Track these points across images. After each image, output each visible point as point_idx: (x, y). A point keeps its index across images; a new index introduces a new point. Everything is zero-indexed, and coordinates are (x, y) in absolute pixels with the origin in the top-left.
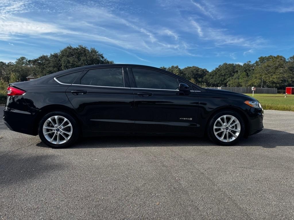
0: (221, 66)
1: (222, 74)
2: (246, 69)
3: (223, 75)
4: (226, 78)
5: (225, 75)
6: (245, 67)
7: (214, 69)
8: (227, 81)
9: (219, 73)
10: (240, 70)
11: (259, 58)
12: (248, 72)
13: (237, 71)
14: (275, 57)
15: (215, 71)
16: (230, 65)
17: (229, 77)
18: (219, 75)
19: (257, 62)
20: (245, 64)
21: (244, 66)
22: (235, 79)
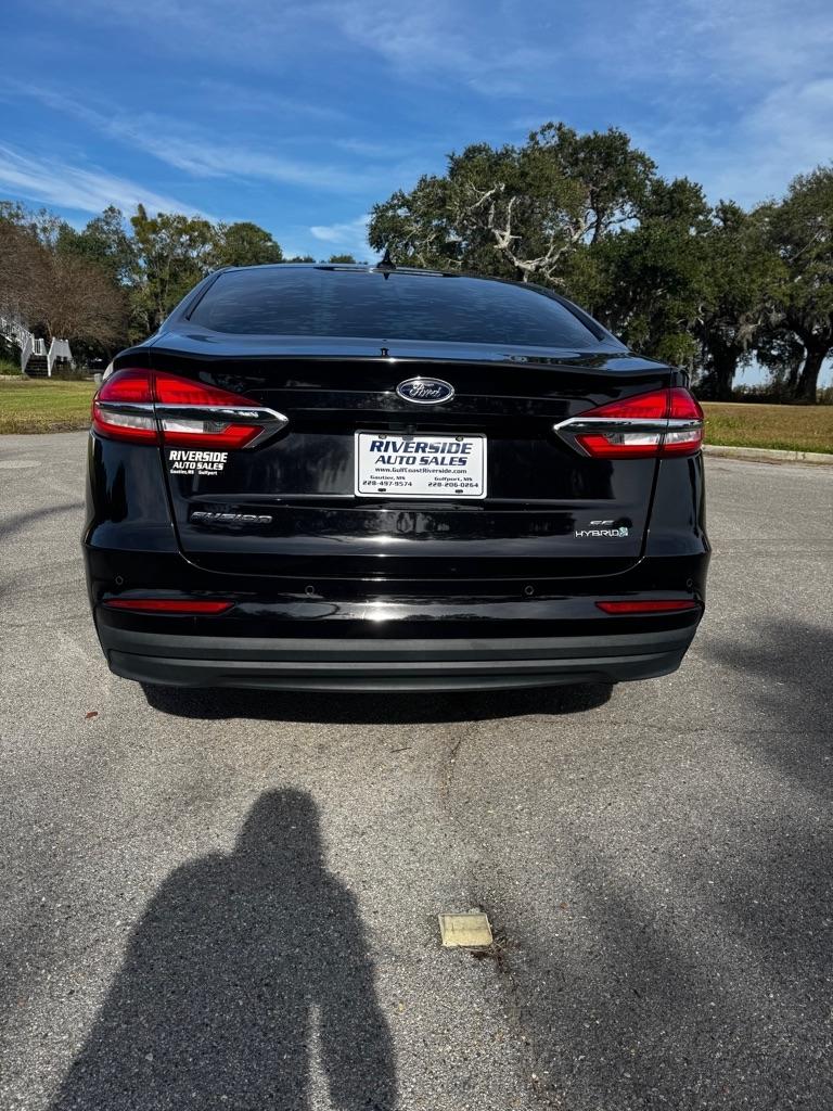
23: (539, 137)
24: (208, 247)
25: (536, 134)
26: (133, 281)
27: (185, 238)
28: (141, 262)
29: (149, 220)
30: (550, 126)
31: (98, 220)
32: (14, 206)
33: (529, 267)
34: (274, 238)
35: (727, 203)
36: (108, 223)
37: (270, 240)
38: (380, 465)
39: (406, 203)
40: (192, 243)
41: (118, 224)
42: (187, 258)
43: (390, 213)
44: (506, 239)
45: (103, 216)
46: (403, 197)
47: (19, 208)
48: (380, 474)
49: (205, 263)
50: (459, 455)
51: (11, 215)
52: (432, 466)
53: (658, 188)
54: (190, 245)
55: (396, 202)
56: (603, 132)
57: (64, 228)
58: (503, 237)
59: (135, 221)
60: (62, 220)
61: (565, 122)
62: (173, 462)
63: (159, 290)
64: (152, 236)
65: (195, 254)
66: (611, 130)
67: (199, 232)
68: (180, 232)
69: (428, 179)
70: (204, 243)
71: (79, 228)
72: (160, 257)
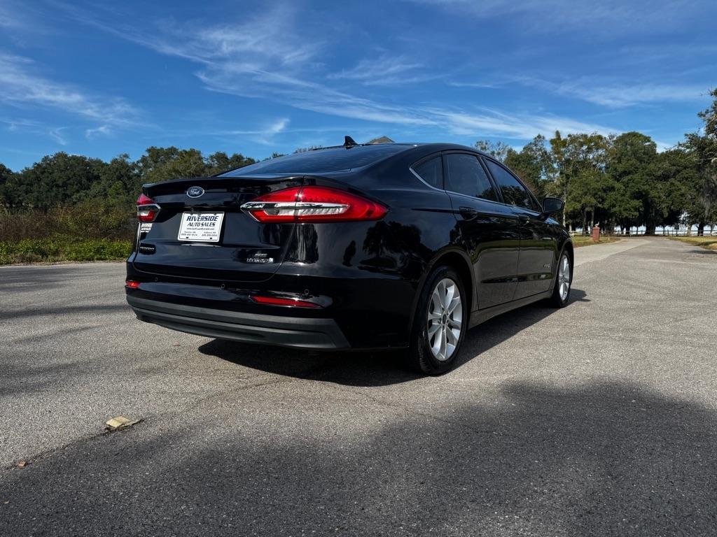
0: (51, 160)
1: (55, 181)
2: (120, 172)
3: (61, 184)
4: (68, 192)
5: (65, 185)
6: (117, 169)
7: (31, 166)
8: (75, 200)
9: (48, 177)
10: (104, 173)
11: (149, 151)
12: (126, 182)
13: (97, 178)
14: (186, 152)
15: (33, 172)
16: (74, 158)
17: (78, 191)
18: (47, 184)
19: (144, 159)
20: (115, 161)
21: (112, 164)
22: (95, 197)
24: (600, 152)
26: (549, 177)
27: (585, 148)
28: (555, 166)
29: (562, 140)
31: (531, 143)
32: (484, 143)
34: (652, 139)
36: (536, 145)
37: (649, 141)
38: (189, 227)
40: (589, 150)
41: (542, 144)
42: (585, 160)
45: (533, 141)
47: (486, 144)
48: (188, 230)
49: (597, 161)
50: (213, 222)
51: (482, 148)
52: (204, 227)
54: (588, 152)
57: (510, 151)
59: (552, 142)
60: (509, 147)
63: (565, 181)
64: (563, 149)
65: (591, 157)
67: (595, 142)
68: (582, 145)
70: (597, 149)
71: (518, 150)
72: (568, 161)
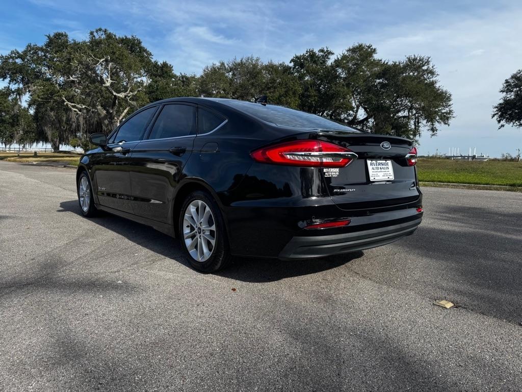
23: (95, 34)
25: (94, 32)
30: (100, 30)
33: (121, 96)
35: (183, 74)
38: (373, 170)
39: (20, 56)
43: (11, 61)
44: (109, 82)
46: (18, 53)
48: (373, 173)
50: (387, 166)
52: (382, 170)
53: (156, 65)
55: (14, 55)
56: (129, 37)
58: (107, 81)
61: (108, 29)
62: (325, 173)
66: (133, 36)
69: (32, 45)
